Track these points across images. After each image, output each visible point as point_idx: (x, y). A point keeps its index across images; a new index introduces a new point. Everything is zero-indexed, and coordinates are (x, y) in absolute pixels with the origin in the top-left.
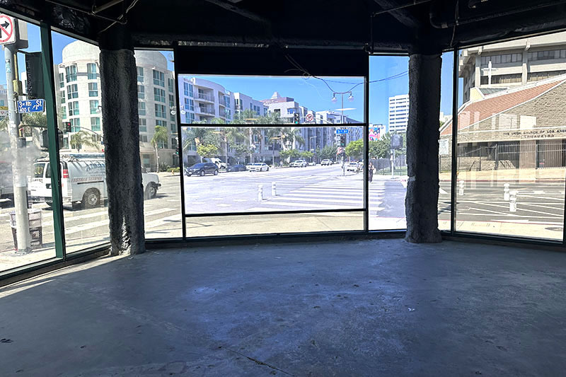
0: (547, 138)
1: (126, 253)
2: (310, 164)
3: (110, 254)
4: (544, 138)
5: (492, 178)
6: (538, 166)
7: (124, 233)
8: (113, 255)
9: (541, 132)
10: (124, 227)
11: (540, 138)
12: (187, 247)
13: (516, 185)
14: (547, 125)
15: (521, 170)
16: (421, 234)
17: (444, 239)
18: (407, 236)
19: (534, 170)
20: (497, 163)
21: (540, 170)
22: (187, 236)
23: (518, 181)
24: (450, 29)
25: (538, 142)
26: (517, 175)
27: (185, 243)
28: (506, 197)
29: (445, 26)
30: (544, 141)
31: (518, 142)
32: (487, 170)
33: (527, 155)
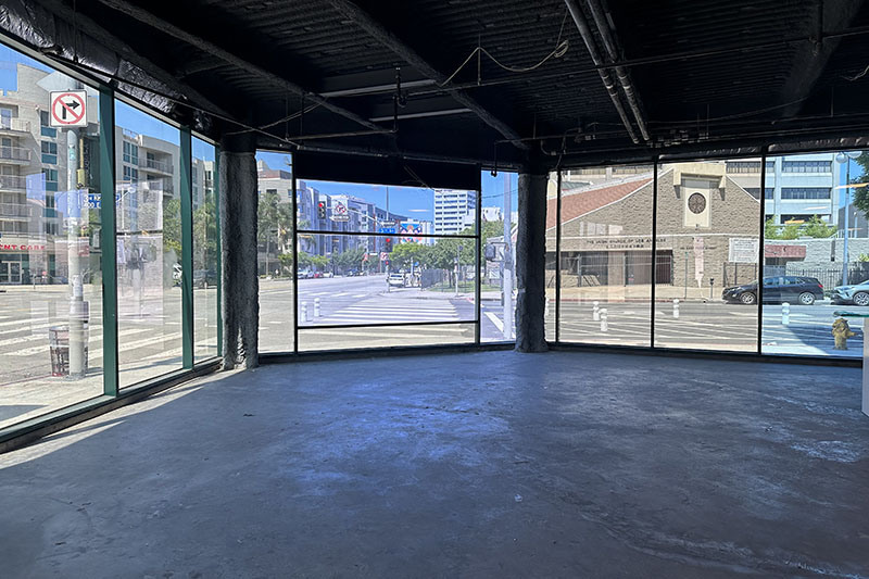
0: (636, 249)
1: (241, 367)
2: (325, 275)
3: (222, 368)
4: (633, 249)
5: (579, 297)
6: (627, 283)
7: (240, 346)
8: (226, 369)
9: (630, 241)
10: (240, 339)
11: (628, 249)
12: (300, 361)
13: (605, 303)
14: (636, 233)
15: (610, 288)
16: (530, 345)
17: (550, 350)
18: (517, 346)
19: (622, 288)
20: (580, 279)
21: (630, 287)
22: (299, 350)
23: (606, 301)
24: (557, 157)
25: (626, 253)
26: (606, 294)
27: (296, 357)
28: (596, 316)
29: (554, 154)
30: (632, 252)
31: (606, 253)
32: (568, 287)
33: (616, 268)
